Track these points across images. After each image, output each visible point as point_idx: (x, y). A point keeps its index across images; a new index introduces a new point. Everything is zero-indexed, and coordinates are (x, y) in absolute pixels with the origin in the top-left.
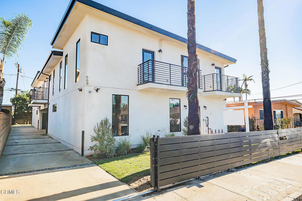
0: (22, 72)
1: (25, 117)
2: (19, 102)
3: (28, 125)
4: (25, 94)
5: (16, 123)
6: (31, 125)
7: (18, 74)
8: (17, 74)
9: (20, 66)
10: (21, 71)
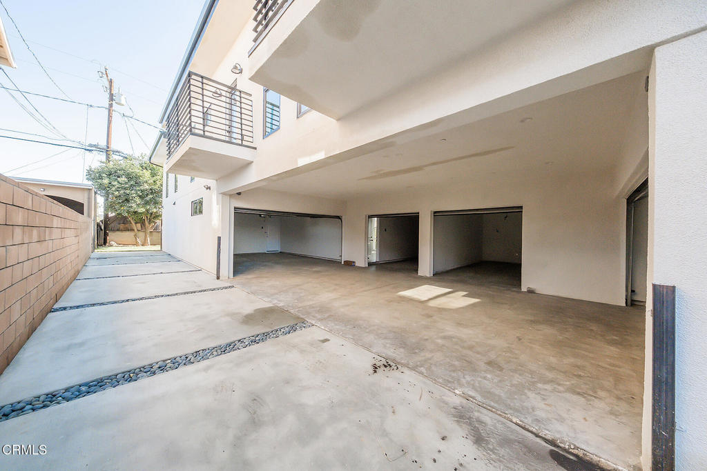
0: (123, 102)
1: (139, 225)
2: (118, 182)
3: (149, 248)
4: (136, 163)
5: (113, 243)
6: (158, 248)
7: (111, 105)
8: (107, 106)
9: (114, 84)
10: (120, 100)
